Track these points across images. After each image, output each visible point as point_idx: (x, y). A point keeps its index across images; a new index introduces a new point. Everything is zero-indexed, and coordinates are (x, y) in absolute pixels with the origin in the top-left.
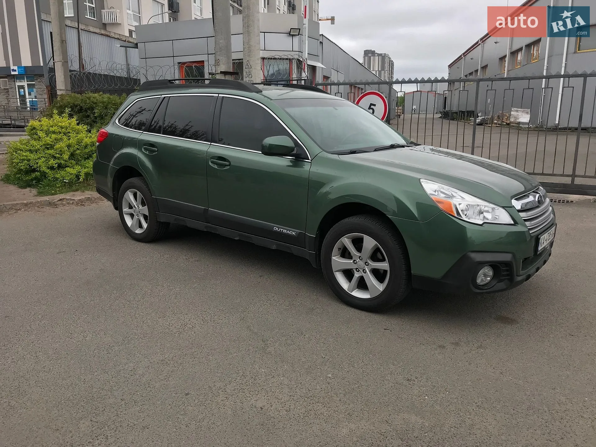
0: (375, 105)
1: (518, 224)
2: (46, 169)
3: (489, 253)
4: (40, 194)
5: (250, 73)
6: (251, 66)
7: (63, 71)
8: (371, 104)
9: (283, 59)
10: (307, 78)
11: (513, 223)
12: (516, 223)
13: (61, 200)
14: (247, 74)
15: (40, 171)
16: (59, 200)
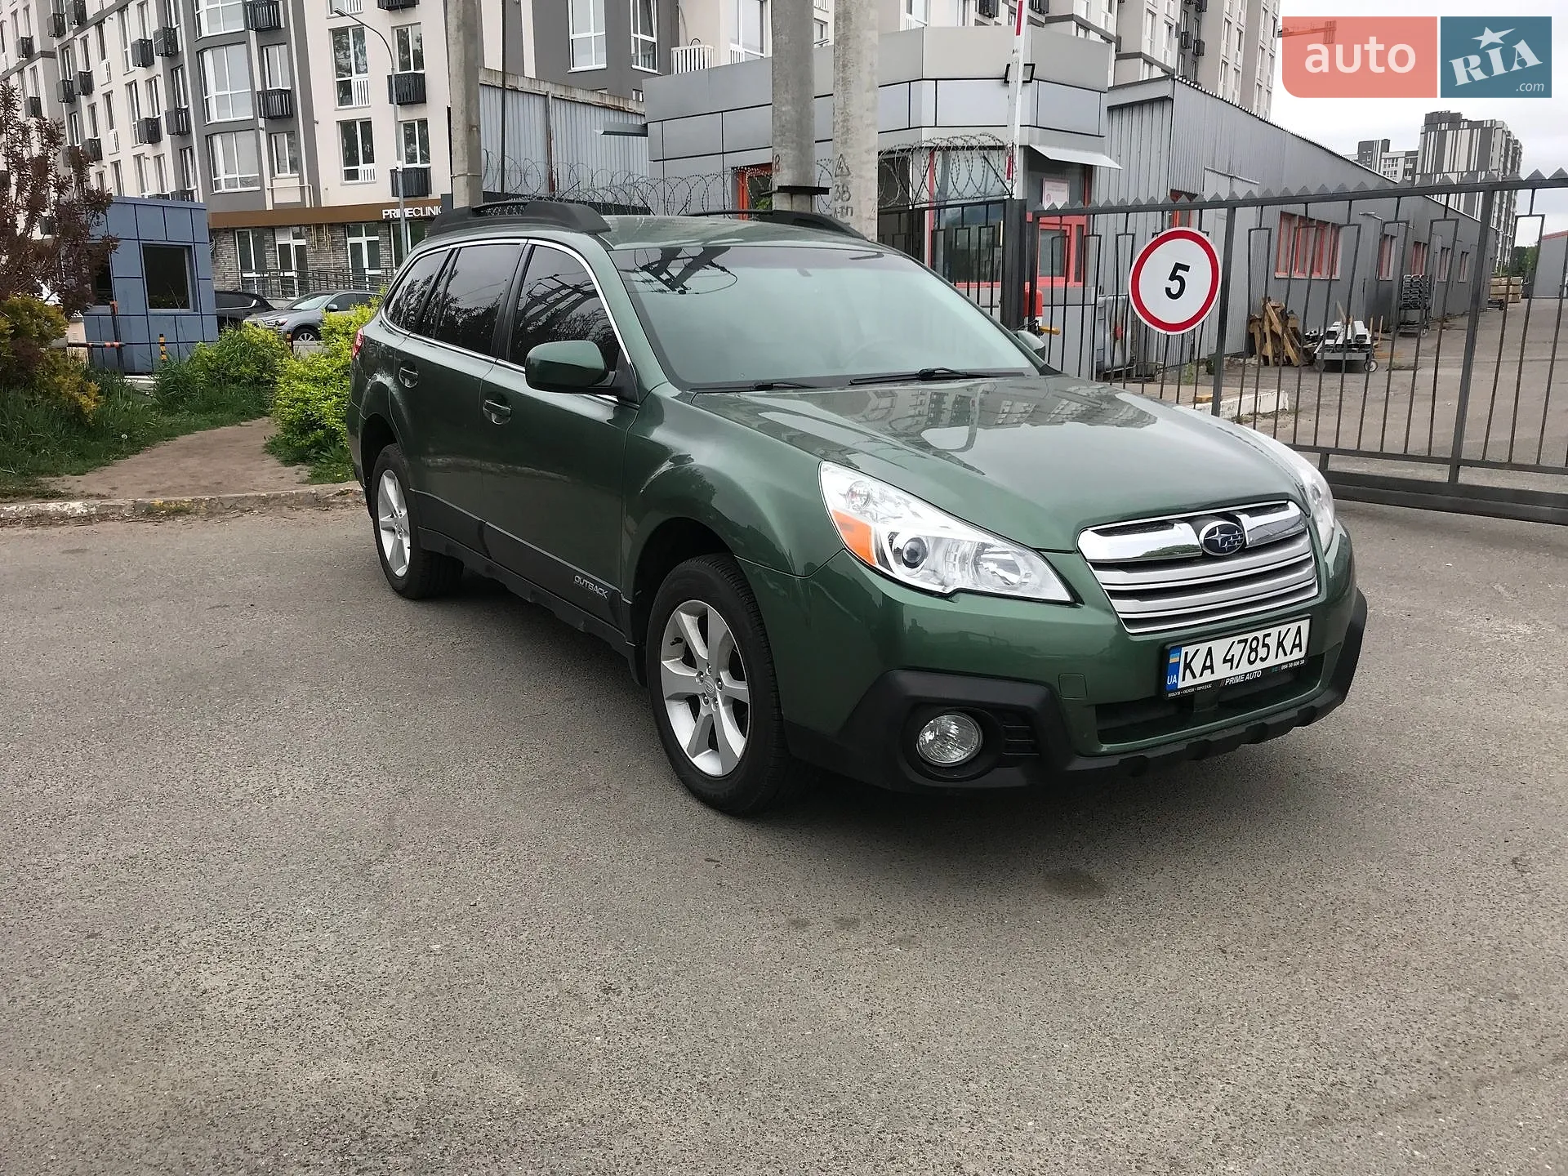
0: (1186, 268)
1: (1083, 604)
2: (337, 422)
3: (958, 678)
4: (316, 478)
5: (845, 189)
6: (848, 169)
7: (467, 198)
8: (1178, 266)
9: (971, 148)
10: (1008, 197)
11: (1067, 598)
12: (1076, 600)
13: (342, 493)
14: (837, 191)
15: (323, 427)
16: (337, 495)
